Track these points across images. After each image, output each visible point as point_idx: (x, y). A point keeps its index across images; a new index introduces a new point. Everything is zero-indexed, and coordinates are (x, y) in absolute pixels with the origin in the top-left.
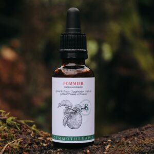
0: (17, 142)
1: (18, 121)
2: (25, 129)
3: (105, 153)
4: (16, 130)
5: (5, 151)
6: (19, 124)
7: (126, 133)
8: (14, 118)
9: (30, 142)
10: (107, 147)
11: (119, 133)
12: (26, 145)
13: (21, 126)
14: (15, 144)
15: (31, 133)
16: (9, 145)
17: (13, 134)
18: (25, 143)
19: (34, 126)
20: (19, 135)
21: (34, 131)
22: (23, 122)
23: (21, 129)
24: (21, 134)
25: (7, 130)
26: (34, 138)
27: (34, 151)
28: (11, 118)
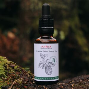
0: (21, 80)
1: (21, 68)
2: (25, 72)
3: (72, 88)
4: (20, 73)
5: (14, 85)
6: (21, 70)
7: (82, 77)
8: (18, 66)
9: (27, 80)
10: (73, 85)
11: (78, 77)
12: (26, 82)
13: (22, 71)
14: (20, 81)
15: (28, 75)
16: (16, 82)
17: (18, 75)
18: (25, 81)
19: (29, 71)
20: (21, 76)
21: (30, 74)
22: (23, 68)
23: (22, 72)
24: (22, 75)
25: (15, 73)
26: (30, 78)
27: (30, 86)
28: (17, 66)
